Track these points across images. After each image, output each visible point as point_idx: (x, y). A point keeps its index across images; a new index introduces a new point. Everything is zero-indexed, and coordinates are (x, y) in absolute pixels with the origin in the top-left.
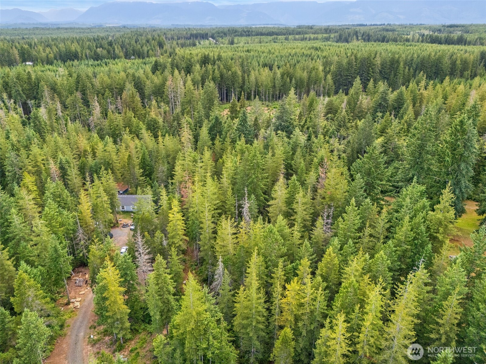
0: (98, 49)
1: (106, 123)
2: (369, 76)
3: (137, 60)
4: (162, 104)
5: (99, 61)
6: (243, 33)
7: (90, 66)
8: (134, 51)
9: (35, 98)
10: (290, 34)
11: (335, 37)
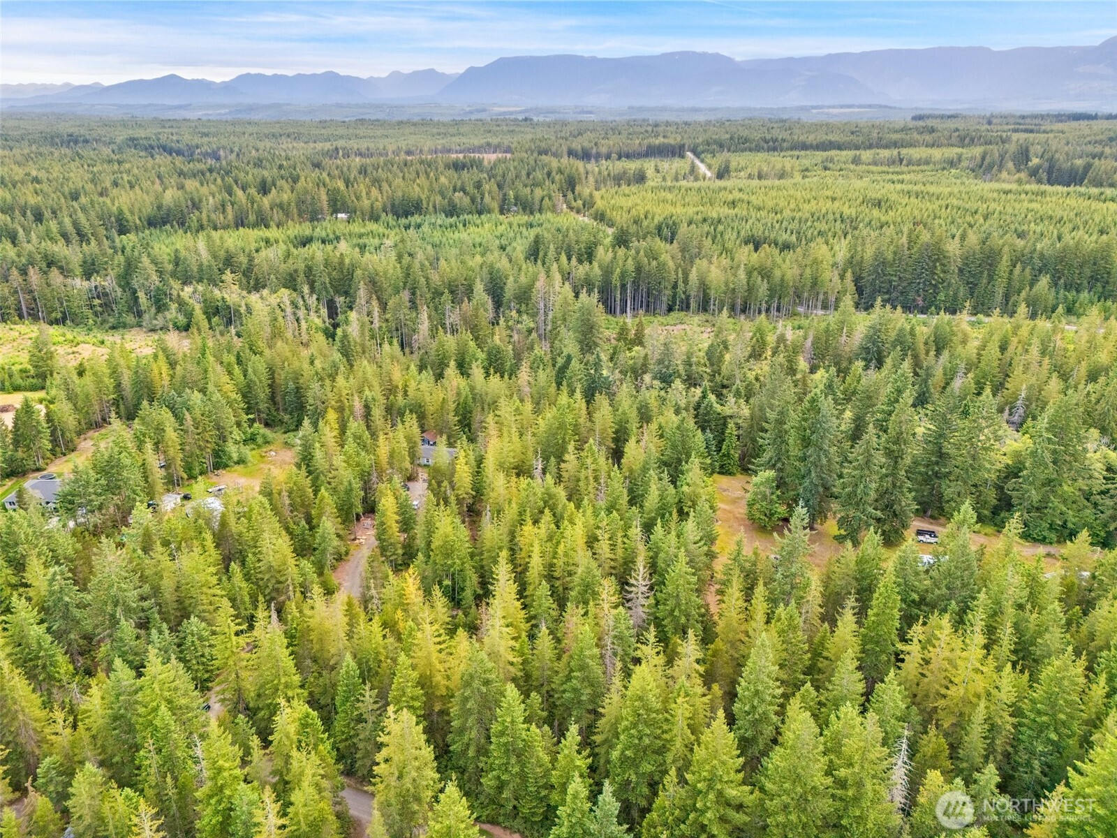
0: (457, 194)
1: (434, 345)
4: (525, 317)
5: (455, 218)
8: (516, 198)
9: (346, 294)
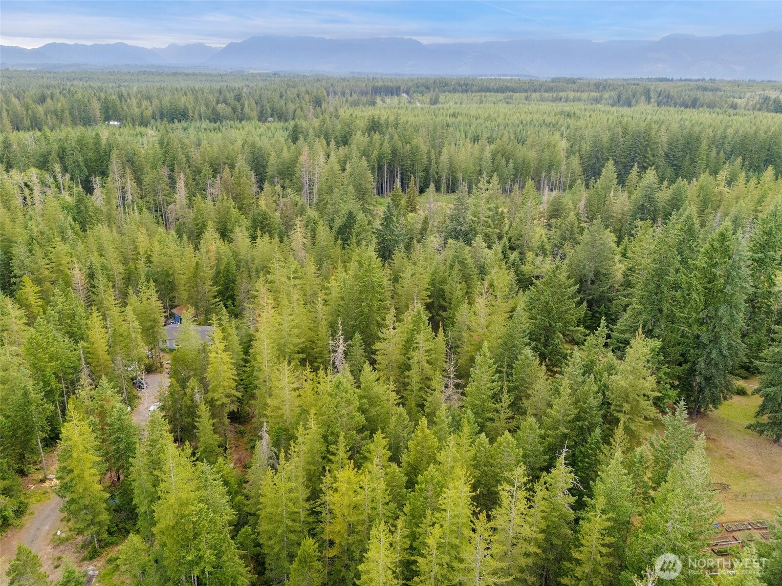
0: (219, 105)
2: (645, 162)
3: (275, 124)
4: (290, 191)
5: (218, 123)
6: (458, 87)
7: (203, 130)
8: (273, 109)
9: (102, 174)
10: (535, 91)
11: (610, 97)
